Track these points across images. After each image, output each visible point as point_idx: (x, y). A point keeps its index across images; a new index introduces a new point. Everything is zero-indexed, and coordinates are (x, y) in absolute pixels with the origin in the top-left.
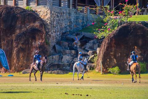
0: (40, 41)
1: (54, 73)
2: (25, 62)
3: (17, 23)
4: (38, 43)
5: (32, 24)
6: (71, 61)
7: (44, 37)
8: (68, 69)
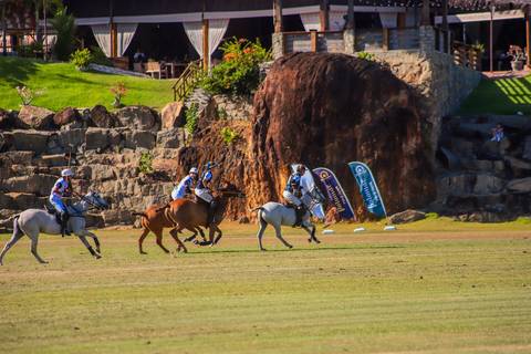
0: (414, 140)
1: (476, 220)
2: (390, 193)
3: (365, 96)
4: (412, 144)
5: (393, 98)
6: (499, 188)
7: (419, 129)
8: (500, 209)
